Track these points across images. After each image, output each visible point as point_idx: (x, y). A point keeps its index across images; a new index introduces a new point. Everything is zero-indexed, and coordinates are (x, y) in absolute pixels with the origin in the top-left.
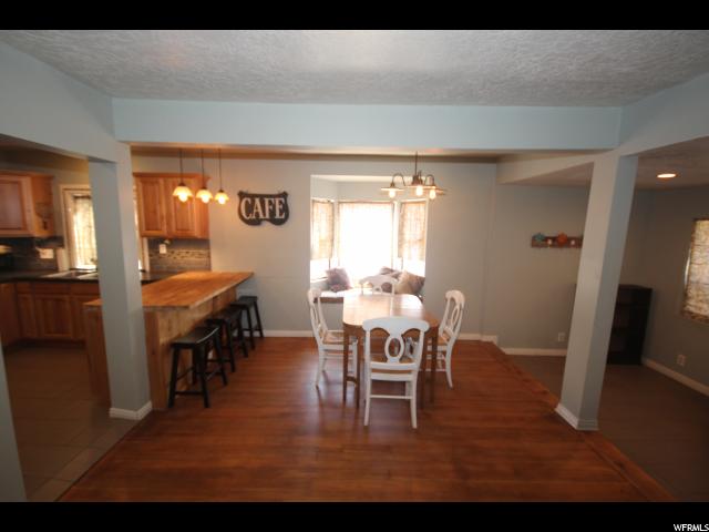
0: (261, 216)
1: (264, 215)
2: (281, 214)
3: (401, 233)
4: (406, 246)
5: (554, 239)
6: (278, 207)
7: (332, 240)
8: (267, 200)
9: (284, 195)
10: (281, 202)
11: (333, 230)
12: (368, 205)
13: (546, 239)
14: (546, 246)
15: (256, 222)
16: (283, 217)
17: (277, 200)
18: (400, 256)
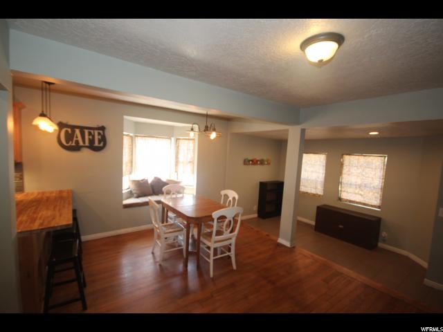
0: (81, 144)
1: (84, 142)
2: (99, 143)
3: (177, 157)
4: (180, 166)
5: (252, 161)
6: (97, 137)
7: (132, 162)
8: (86, 132)
9: (103, 128)
10: (99, 134)
11: (132, 154)
12: (155, 139)
13: (249, 161)
14: (249, 164)
15: (77, 148)
16: (101, 145)
17: (96, 132)
18: (176, 172)
